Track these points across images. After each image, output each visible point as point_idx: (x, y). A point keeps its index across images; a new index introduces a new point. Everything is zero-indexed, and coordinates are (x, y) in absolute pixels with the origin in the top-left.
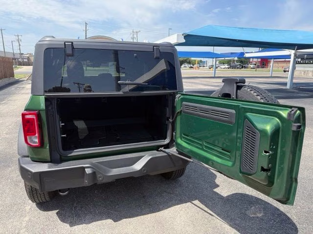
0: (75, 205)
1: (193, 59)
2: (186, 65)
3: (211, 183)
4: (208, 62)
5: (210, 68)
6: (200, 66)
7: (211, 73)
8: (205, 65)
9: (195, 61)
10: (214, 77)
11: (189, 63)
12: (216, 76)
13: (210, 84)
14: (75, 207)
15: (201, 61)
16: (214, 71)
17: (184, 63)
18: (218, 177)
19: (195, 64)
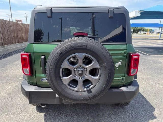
0: (55, 112)
1: (146, 28)
2: (141, 32)
3: (150, 114)
4: (156, 30)
5: (157, 34)
6: (151, 33)
7: (158, 36)
8: (154, 32)
9: (147, 29)
10: (160, 39)
11: (143, 31)
12: (161, 38)
13: (156, 43)
14: (55, 113)
15: (151, 30)
16: (159, 36)
17: (140, 30)
18: (156, 110)
19: (147, 31)
